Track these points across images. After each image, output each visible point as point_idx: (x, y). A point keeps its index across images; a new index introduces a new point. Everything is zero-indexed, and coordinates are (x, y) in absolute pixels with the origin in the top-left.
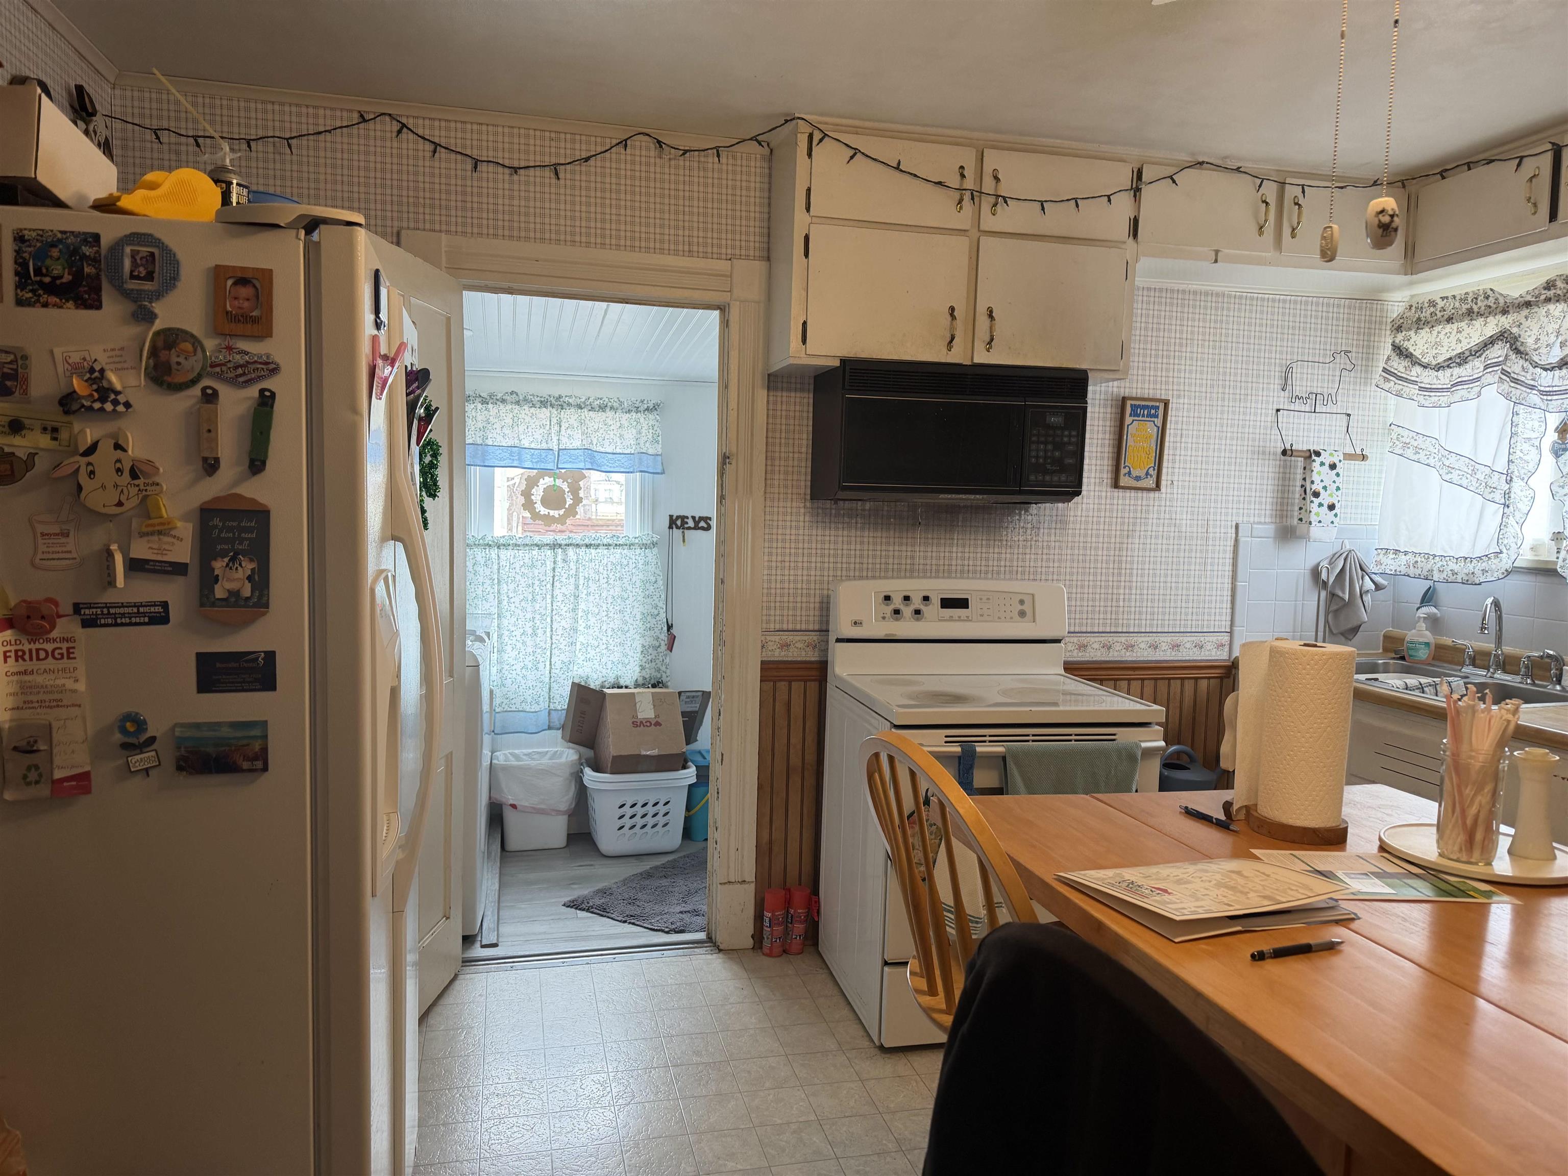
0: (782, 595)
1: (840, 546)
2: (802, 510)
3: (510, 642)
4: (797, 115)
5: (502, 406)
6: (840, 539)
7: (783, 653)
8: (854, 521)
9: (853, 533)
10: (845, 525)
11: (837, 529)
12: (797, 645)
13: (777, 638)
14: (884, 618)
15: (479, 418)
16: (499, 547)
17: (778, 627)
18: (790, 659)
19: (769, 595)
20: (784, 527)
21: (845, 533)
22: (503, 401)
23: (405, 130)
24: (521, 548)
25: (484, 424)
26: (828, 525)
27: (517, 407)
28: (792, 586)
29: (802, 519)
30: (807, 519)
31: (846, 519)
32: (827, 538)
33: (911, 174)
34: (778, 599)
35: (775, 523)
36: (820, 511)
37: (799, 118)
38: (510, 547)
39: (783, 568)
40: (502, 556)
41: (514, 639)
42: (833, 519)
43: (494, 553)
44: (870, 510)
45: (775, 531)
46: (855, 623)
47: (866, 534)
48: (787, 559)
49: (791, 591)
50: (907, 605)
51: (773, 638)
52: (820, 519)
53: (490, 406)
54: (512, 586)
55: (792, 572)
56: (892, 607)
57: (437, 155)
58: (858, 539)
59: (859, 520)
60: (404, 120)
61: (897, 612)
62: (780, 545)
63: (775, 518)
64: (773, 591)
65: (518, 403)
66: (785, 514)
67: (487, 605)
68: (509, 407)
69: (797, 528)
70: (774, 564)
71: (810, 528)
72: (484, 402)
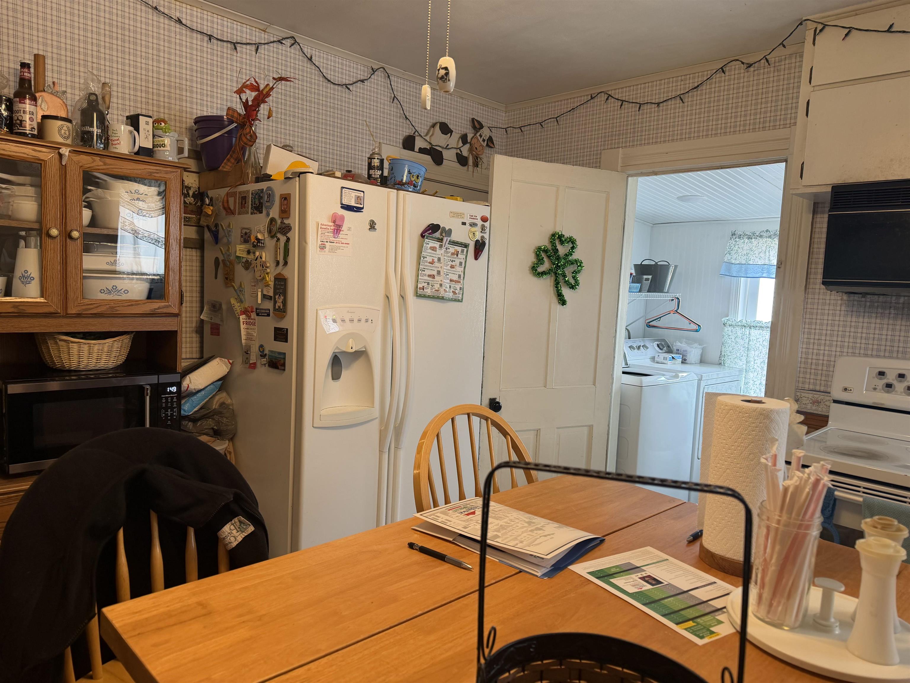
0: (817, 364)
1: (872, 331)
2: (839, 302)
3: (753, 388)
4: (804, 18)
5: (761, 240)
6: (873, 325)
7: (814, 408)
8: (887, 312)
9: (886, 321)
10: (879, 315)
11: (870, 317)
12: (826, 403)
13: (810, 396)
14: (875, 389)
15: (745, 248)
16: (750, 328)
17: (811, 387)
18: (819, 413)
19: (806, 363)
20: (823, 314)
21: (878, 321)
22: (761, 236)
23: (610, 98)
24: (765, 329)
25: (748, 252)
26: (862, 314)
27: (770, 239)
28: (826, 358)
29: (838, 308)
30: (843, 308)
31: (880, 310)
32: (861, 324)
33: (900, 32)
34: (813, 367)
35: (815, 311)
36: (855, 303)
37: (805, 20)
38: (757, 328)
39: (819, 345)
40: (752, 334)
41: (756, 386)
42: (867, 310)
43: (747, 330)
44: (904, 303)
45: (814, 317)
46: (846, 389)
47: (899, 322)
48: (823, 338)
49: (825, 362)
50: (901, 381)
51: (807, 395)
52: (855, 309)
53: (753, 240)
54: (757, 353)
55: (827, 348)
56: (885, 381)
57: (623, 107)
58: (890, 327)
59: (893, 311)
60: (610, 93)
61: (889, 386)
62: (818, 327)
63: (815, 307)
64: (810, 361)
65: (770, 237)
66: (824, 304)
67: (741, 363)
68: (764, 240)
69: (834, 315)
70: (812, 341)
71: (846, 316)
72: (749, 238)
